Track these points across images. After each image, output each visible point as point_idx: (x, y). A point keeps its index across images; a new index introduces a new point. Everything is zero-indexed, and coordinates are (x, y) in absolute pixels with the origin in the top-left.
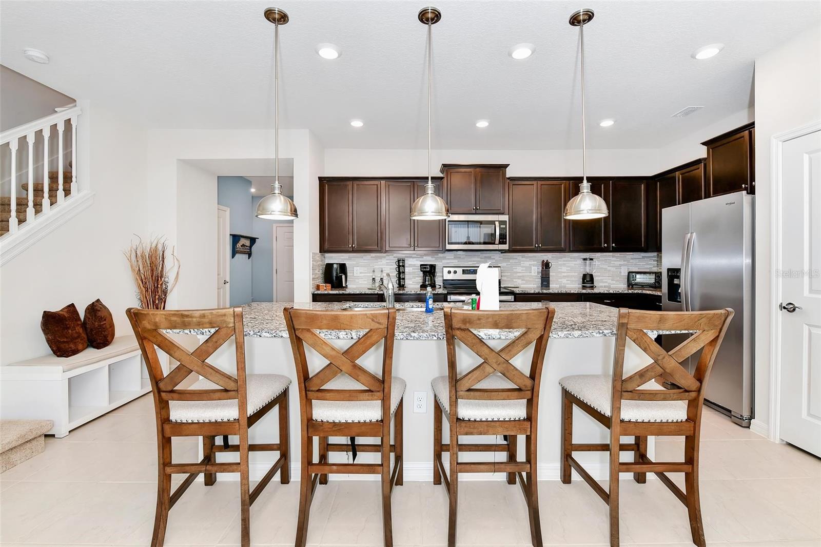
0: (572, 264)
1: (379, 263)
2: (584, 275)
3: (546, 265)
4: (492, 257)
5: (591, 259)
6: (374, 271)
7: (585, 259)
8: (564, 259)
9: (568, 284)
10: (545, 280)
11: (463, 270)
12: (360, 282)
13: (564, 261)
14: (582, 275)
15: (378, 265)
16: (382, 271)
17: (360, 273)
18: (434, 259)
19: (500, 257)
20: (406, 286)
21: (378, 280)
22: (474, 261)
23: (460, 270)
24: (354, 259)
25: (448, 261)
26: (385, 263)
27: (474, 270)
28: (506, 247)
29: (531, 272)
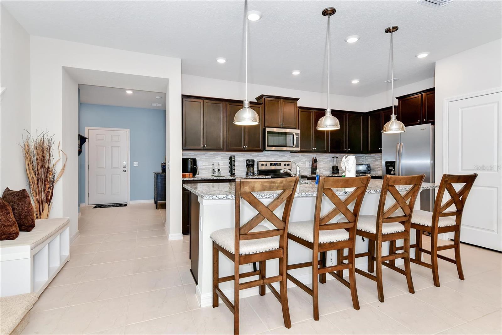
0: (326, 160)
1: (216, 159)
2: (333, 166)
3: (315, 161)
4: (285, 156)
5: (337, 157)
6: (213, 164)
7: (333, 157)
8: (322, 157)
9: (324, 172)
10: (314, 169)
11: (270, 163)
12: (203, 172)
13: (322, 158)
14: (332, 166)
15: (215, 160)
16: (219, 164)
17: (203, 166)
18: (252, 156)
19: (289, 156)
20: (235, 174)
21: (216, 170)
22: (275, 158)
23: (269, 164)
24: (199, 155)
25: (261, 158)
26: (220, 158)
27: (277, 163)
28: (299, 149)
29: (306, 165)
